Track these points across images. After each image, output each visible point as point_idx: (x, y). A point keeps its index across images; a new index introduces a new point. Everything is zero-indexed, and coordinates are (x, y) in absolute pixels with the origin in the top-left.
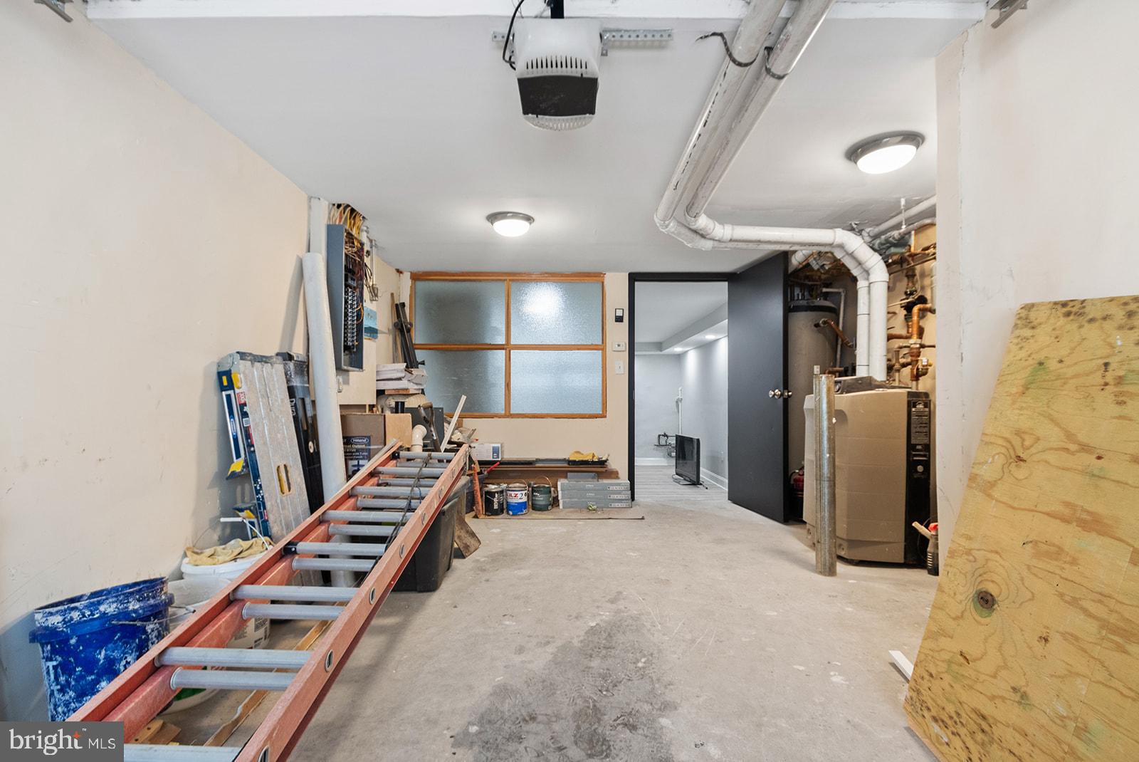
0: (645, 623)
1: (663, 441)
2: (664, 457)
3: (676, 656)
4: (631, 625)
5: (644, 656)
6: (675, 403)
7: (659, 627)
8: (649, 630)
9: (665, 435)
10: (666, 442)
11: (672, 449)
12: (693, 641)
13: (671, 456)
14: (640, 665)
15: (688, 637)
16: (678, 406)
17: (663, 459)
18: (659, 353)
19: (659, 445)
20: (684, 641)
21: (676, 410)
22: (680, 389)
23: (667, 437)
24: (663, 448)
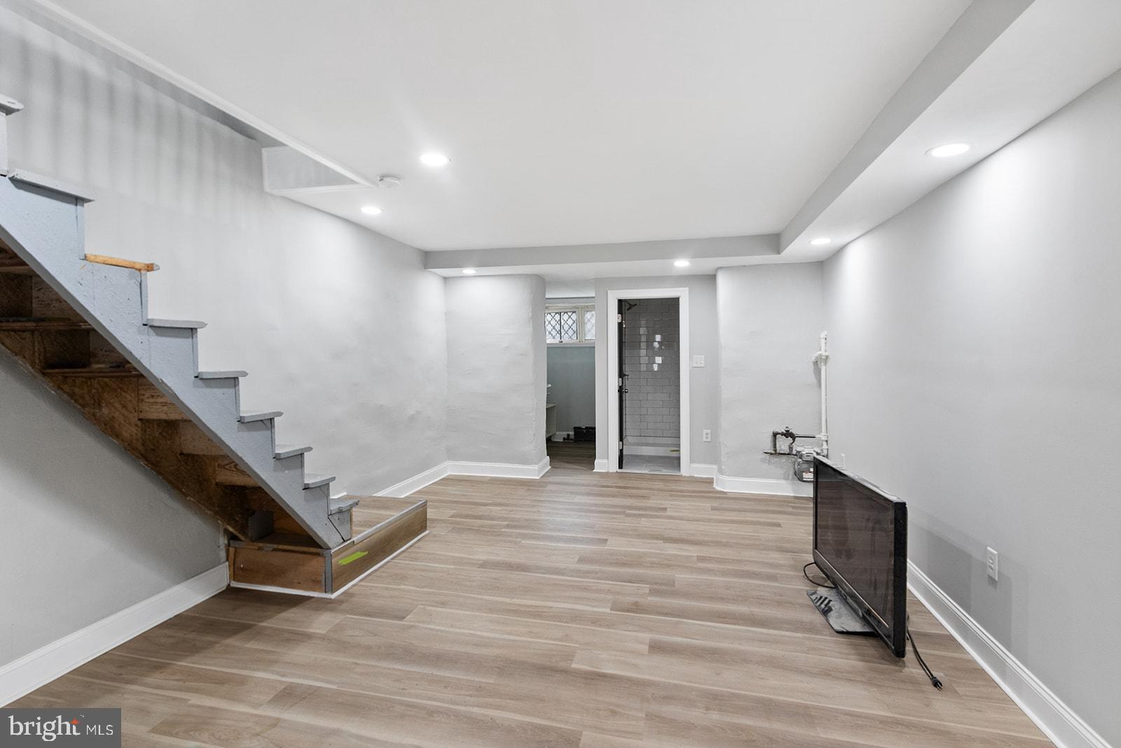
1: (783, 444)
2: (786, 478)
6: (811, 367)
9: (788, 434)
10: (791, 448)
11: (805, 466)
13: (801, 479)
16: (818, 372)
17: (783, 482)
18: (772, 258)
19: (775, 453)
21: (813, 379)
22: (823, 335)
23: (793, 437)
24: (784, 459)
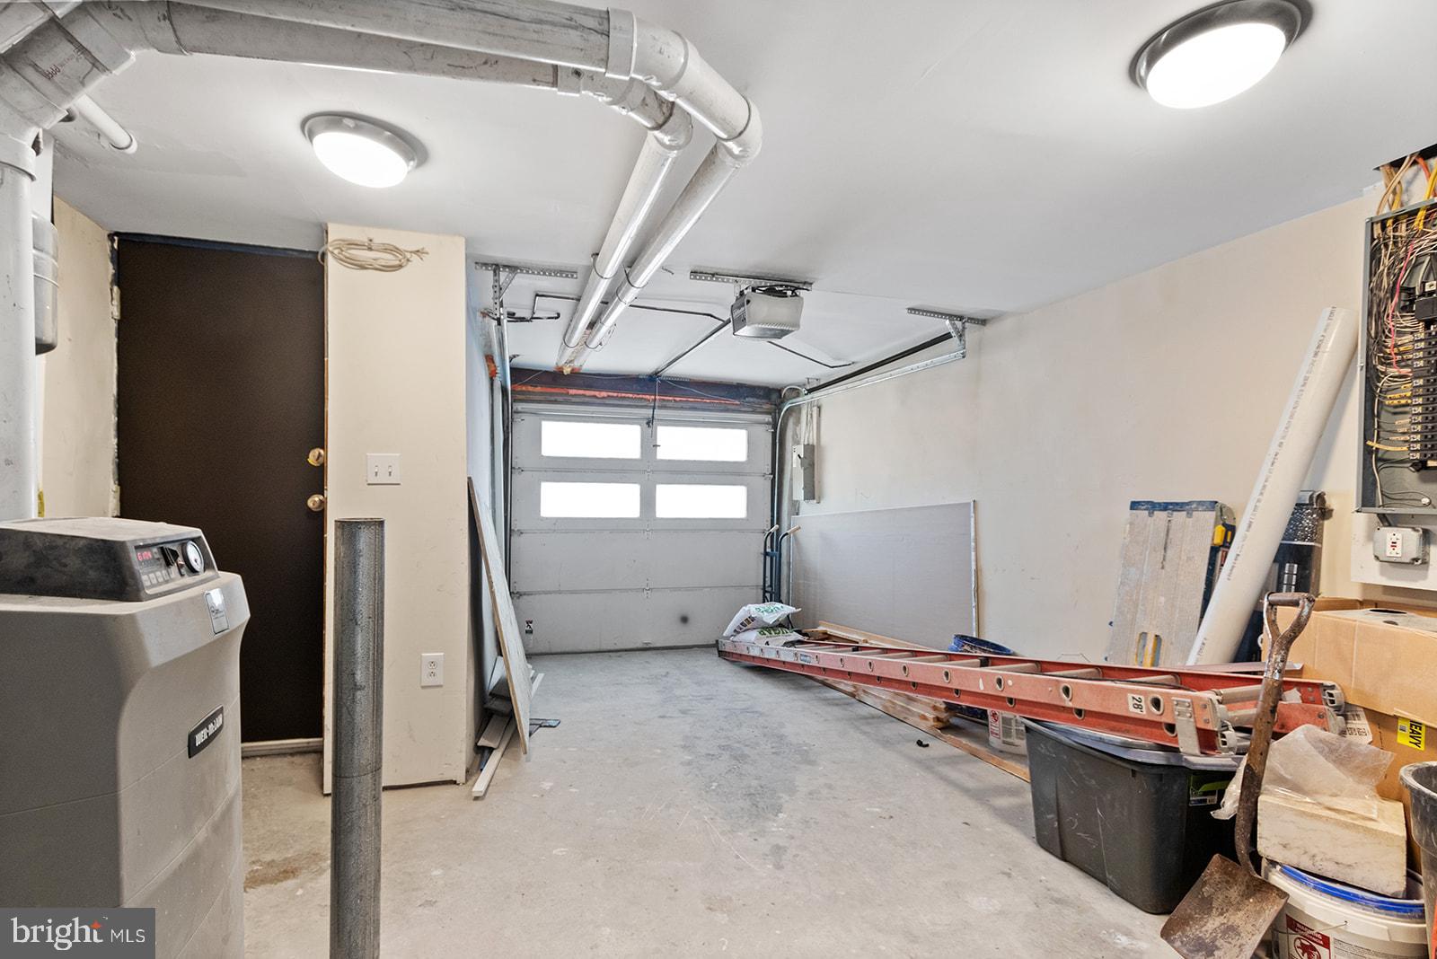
0: (723, 821)
3: (685, 792)
4: (737, 817)
5: (714, 790)
7: (706, 819)
8: (716, 814)
12: (668, 807)
14: (715, 784)
15: (672, 811)
20: (677, 806)
